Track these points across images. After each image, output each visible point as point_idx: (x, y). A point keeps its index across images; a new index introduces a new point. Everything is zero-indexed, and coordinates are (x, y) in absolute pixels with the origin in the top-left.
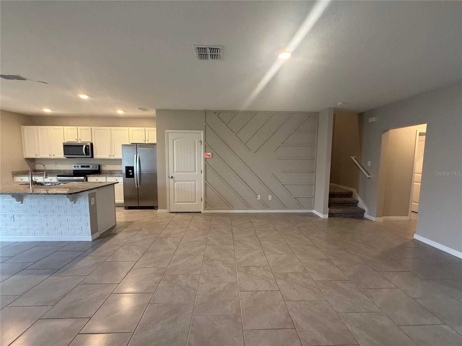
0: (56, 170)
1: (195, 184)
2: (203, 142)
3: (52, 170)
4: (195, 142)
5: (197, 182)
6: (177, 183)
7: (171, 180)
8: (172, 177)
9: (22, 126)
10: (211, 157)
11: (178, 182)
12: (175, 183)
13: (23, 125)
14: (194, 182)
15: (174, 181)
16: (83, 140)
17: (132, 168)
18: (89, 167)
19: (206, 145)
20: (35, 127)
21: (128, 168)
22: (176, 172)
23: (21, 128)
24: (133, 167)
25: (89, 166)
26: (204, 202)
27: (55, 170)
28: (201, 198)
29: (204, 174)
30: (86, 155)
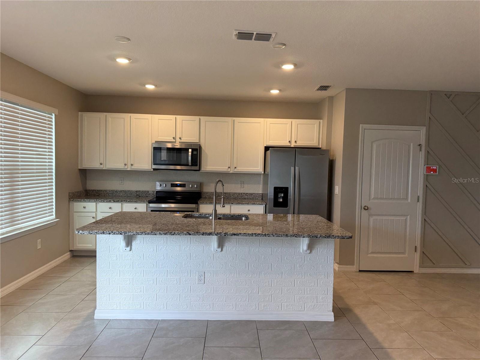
0: (123, 191)
1: (406, 220)
2: (426, 146)
3: (116, 191)
4: (409, 146)
5: (408, 217)
6: (373, 218)
7: (364, 212)
8: (366, 208)
9: (79, 113)
10: (437, 173)
11: (375, 217)
12: (372, 219)
13: (82, 112)
14: (404, 218)
15: (370, 215)
16: (186, 139)
17: (285, 190)
18: (185, 187)
19: (430, 151)
20: (102, 115)
21: (277, 190)
22: (374, 198)
23: (78, 117)
24: (287, 189)
25: (185, 184)
26: (420, 254)
27: (121, 191)
28: (416, 247)
29: (423, 203)
30: (192, 165)
